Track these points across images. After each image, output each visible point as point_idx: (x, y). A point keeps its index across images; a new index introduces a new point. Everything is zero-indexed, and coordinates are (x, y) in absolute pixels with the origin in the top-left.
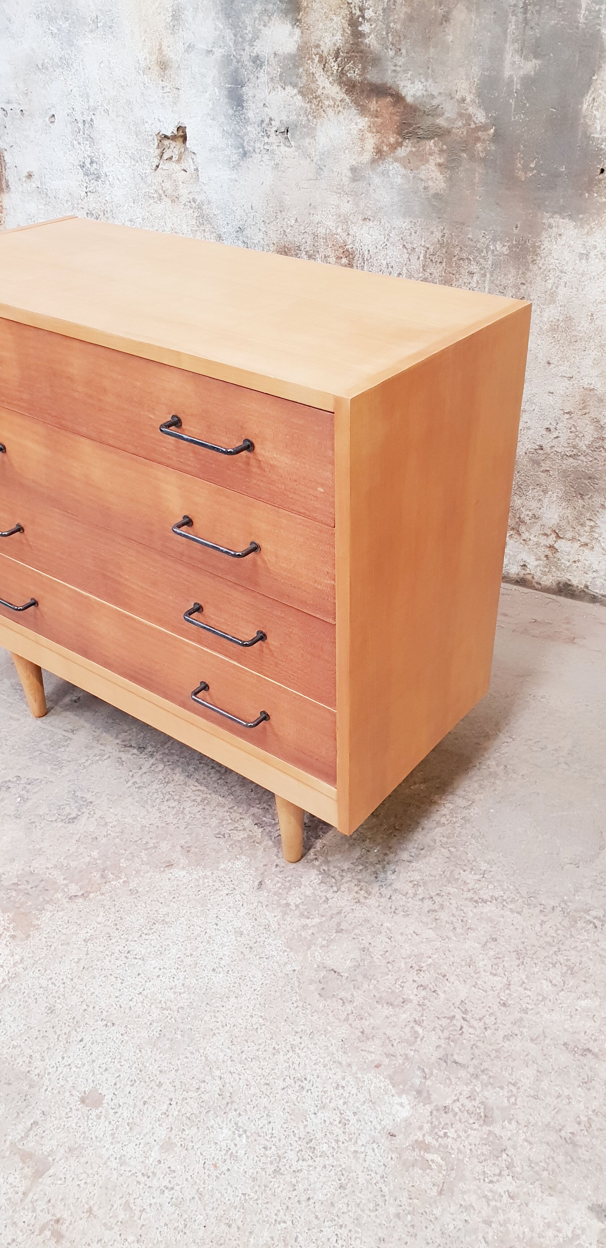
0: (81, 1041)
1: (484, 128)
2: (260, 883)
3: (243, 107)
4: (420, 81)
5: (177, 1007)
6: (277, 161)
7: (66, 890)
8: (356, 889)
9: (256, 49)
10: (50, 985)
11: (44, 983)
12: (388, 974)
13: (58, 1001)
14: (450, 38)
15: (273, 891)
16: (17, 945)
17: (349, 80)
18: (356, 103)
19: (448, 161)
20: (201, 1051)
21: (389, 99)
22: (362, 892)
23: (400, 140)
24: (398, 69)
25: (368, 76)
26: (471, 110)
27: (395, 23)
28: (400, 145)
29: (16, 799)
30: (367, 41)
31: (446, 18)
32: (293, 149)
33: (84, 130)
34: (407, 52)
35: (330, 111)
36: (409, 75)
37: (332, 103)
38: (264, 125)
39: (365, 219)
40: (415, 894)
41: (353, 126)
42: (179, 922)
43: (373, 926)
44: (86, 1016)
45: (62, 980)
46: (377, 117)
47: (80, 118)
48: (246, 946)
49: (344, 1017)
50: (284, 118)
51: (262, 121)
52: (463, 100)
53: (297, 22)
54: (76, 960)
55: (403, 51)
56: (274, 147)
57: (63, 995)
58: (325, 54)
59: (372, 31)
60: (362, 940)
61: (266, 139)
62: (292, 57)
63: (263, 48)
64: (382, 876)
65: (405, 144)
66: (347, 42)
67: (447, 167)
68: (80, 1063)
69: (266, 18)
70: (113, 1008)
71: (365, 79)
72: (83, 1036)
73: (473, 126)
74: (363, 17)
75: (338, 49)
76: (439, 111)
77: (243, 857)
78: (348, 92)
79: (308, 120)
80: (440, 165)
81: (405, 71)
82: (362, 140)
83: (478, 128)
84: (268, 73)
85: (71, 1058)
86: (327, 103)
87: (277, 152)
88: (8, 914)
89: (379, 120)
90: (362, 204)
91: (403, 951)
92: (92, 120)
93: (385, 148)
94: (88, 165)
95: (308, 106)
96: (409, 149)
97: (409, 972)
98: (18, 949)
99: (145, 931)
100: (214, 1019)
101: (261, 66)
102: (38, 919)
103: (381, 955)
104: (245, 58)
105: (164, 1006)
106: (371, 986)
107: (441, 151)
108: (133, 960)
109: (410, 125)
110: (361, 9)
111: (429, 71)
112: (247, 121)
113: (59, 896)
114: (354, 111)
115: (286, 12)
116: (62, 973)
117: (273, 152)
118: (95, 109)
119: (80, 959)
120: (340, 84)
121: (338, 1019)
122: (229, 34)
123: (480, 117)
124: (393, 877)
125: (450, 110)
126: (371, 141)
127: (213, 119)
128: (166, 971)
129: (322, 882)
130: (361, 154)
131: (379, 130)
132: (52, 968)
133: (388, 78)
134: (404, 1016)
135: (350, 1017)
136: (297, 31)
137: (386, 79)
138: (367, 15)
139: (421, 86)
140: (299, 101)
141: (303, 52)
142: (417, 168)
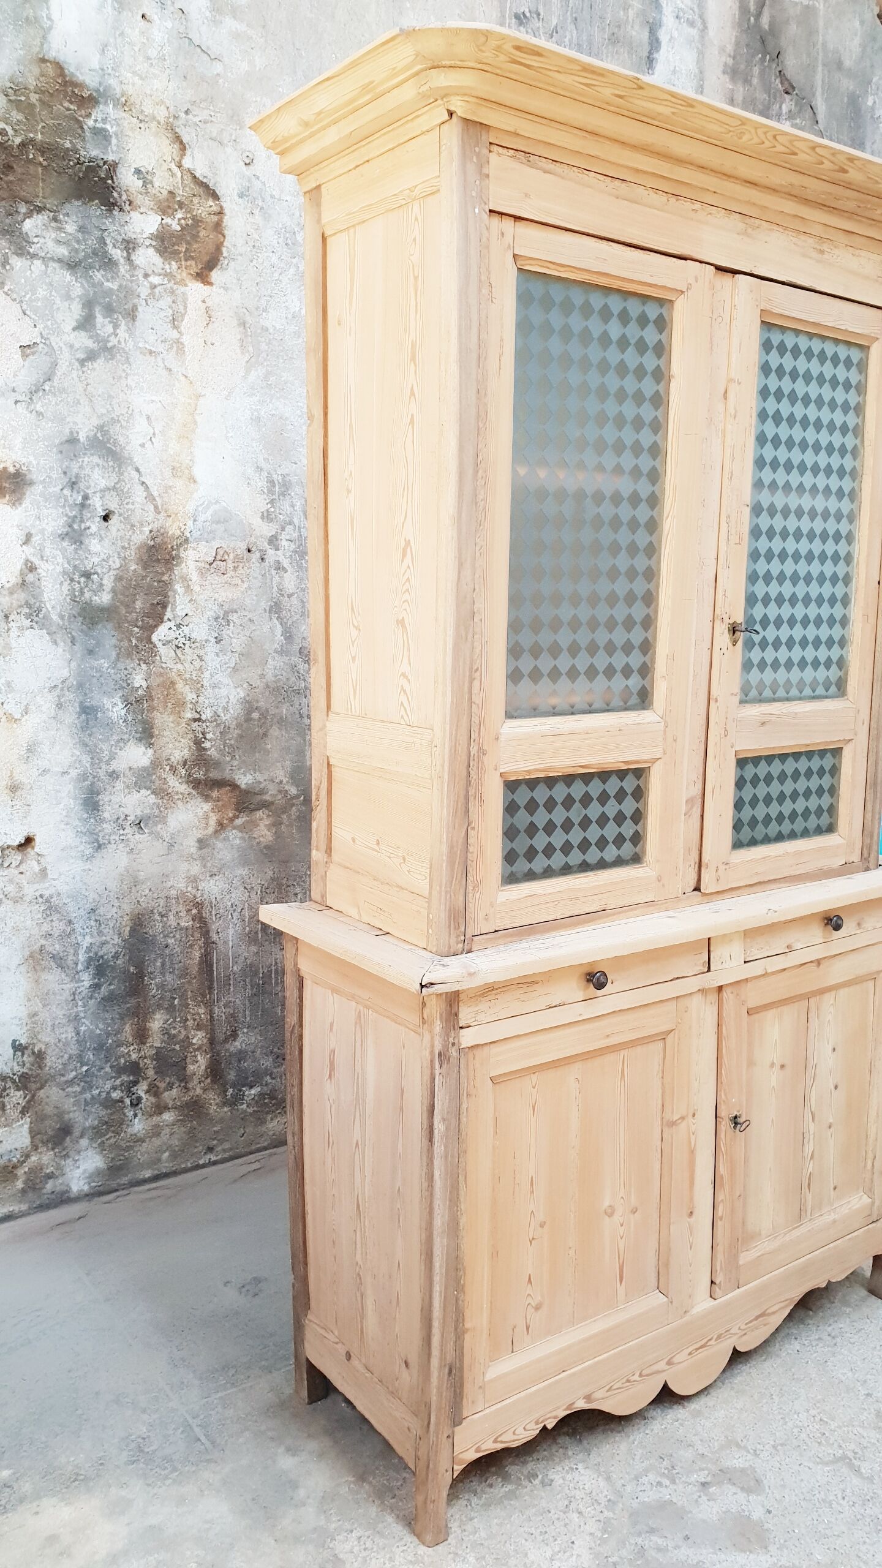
1: (297, 797)
3: (98, 810)
4: (250, 774)
6: (132, 846)
9: (112, 767)
14: (269, 746)
17: (195, 779)
18: (201, 794)
19: (274, 822)
21: (227, 788)
23: (237, 814)
24: (233, 768)
25: (211, 775)
26: (287, 788)
27: (229, 740)
28: (237, 817)
30: (209, 753)
31: (265, 735)
32: (147, 835)
34: (240, 757)
35: (179, 802)
36: (242, 771)
37: (181, 796)
38: (120, 823)
39: (211, 876)
41: (198, 810)
46: (218, 801)
50: (139, 813)
51: (118, 818)
52: (281, 782)
53: (150, 745)
55: (237, 757)
56: (129, 836)
58: (175, 764)
59: (212, 746)
61: (122, 832)
62: (144, 769)
63: (117, 765)
65: (240, 816)
66: (193, 754)
67: (273, 826)
69: (122, 744)
71: (208, 777)
73: (289, 797)
74: (205, 738)
75: (185, 760)
76: (264, 791)
78: (194, 788)
79: (161, 812)
80: (267, 825)
81: (239, 769)
82: (207, 818)
83: (292, 798)
84: (124, 782)
86: (176, 797)
87: (132, 840)
89: (220, 803)
90: (209, 865)
93: (225, 822)
95: (160, 801)
96: (244, 819)
101: (117, 778)
104: (102, 774)
107: (268, 816)
109: (244, 803)
110: (203, 734)
111: (256, 767)
112: (103, 820)
114: (199, 800)
115: (140, 740)
117: (128, 840)
120: (187, 783)
122: (86, 759)
123: (293, 791)
125: (272, 790)
126: (213, 819)
127: (67, 824)
130: (206, 828)
131: (220, 810)
133: (227, 775)
136: (150, 751)
137: (225, 775)
138: (208, 736)
139: (251, 777)
140: (152, 799)
141: (156, 764)
142: (251, 830)
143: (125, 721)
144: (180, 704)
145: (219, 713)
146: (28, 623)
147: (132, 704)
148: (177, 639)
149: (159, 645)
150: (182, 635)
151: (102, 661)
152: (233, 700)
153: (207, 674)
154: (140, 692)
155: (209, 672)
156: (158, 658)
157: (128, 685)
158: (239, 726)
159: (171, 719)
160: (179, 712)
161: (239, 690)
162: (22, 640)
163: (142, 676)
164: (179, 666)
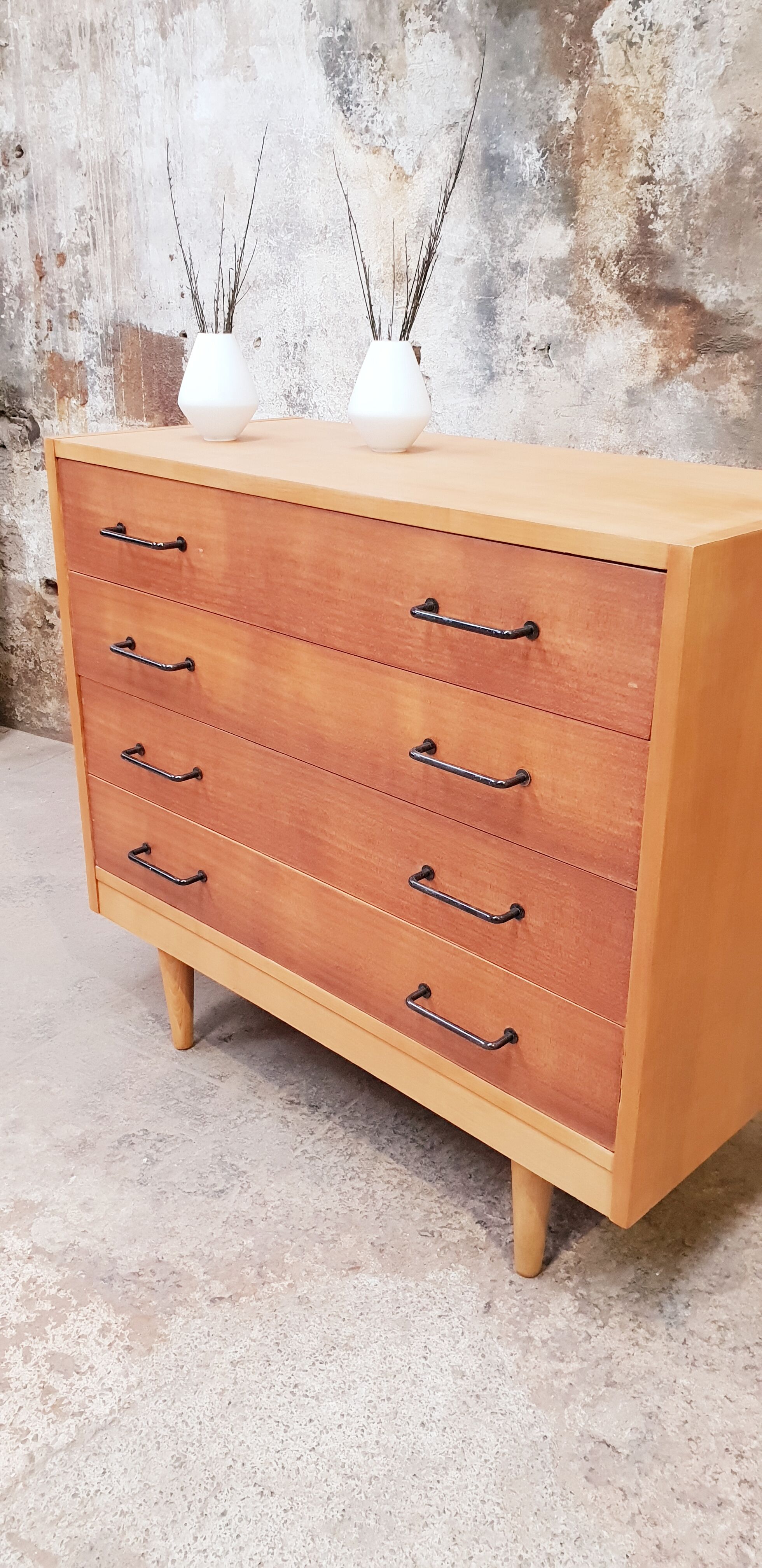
0: (223, 1514)
2: (488, 1305)
3: (495, 321)
4: (724, 284)
5: (368, 1476)
6: (532, 384)
7: (207, 1289)
8: (632, 1325)
9: (517, 255)
10: (180, 1424)
11: (170, 1419)
12: (691, 1458)
13: (191, 1449)
15: (507, 1317)
16: (134, 1361)
17: (633, 286)
18: (639, 312)
19: (756, 379)
20: (407, 1550)
21: (682, 307)
22: (642, 1331)
23: (694, 355)
24: (696, 271)
25: (657, 281)
27: (696, 218)
28: (693, 360)
29: (142, 1158)
30: (658, 240)
32: (555, 369)
33: (294, 354)
34: (709, 251)
35: (605, 322)
36: (710, 278)
37: (608, 313)
38: (520, 343)
39: (641, 452)
40: (723, 1341)
41: (634, 339)
42: (369, 1350)
43: (661, 1382)
44: (232, 1476)
45: (198, 1418)
46: (665, 328)
47: (291, 340)
48: (470, 1394)
49: (627, 1517)
50: (546, 332)
51: (518, 337)
53: (571, 222)
54: (219, 1391)
55: (705, 250)
56: (530, 367)
57: (199, 1441)
58: (604, 257)
59: (665, 229)
60: (647, 1401)
61: (521, 358)
62: (561, 262)
63: (526, 253)
64: (669, 1309)
65: (700, 359)
66: (633, 242)
67: (754, 387)
68: (221, 1549)
69: (532, 219)
70: (271, 1468)
71: (653, 284)
72: (227, 1508)
74: (656, 213)
75: (621, 251)
76: (747, 319)
77: (460, 1266)
78: (629, 300)
79: (577, 334)
80: (744, 384)
81: (705, 274)
82: (644, 355)
84: (530, 281)
85: (208, 1539)
86: (602, 313)
87: (533, 373)
88: (123, 1316)
89: (668, 332)
90: (638, 434)
91: (711, 1424)
92: (305, 342)
93: (673, 366)
94: (294, 394)
95: (578, 317)
96: (704, 366)
97: (724, 1457)
98: (135, 1367)
99: (320, 1358)
100: (426, 1501)
101: (522, 274)
102: (166, 1326)
103: (678, 1427)
104: (503, 265)
105: (348, 1471)
106: (667, 1474)
107: (747, 367)
108: (302, 1398)
109: (709, 336)
110: (654, 205)
111: (737, 273)
112: (498, 338)
113: (197, 1296)
114: (636, 321)
115: (558, 212)
116: (197, 1408)
117: (528, 373)
118: (311, 329)
119: (223, 1390)
120: (620, 291)
121: (618, 1520)
122: (485, 240)
124: (687, 1313)
126: (655, 358)
127: (456, 337)
128: (351, 1420)
129: (580, 1311)
130: (641, 373)
131: (666, 343)
132: (182, 1399)
133: (683, 283)
134: (722, 1527)
135: (638, 1518)
136: (571, 233)
137: (679, 284)
138: (661, 211)
139: (724, 290)
140: (566, 312)
141: (577, 256)
142: (715, 388)
143: (539, 181)
144: (623, 151)
145: (684, 168)
146: (427, 22)
147: (551, 153)
148: (630, 27)
149: (601, 41)
150: (640, 19)
151: (518, 79)
152: (711, 142)
153: (672, 93)
154: (566, 130)
155: (675, 89)
156: (598, 67)
157: (549, 118)
158: (715, 191)
159: (606, 179)
160: (620, 165)
161: (724, 121)
162: (419, 52)
163: (570, 101)
164: (630, 81)
